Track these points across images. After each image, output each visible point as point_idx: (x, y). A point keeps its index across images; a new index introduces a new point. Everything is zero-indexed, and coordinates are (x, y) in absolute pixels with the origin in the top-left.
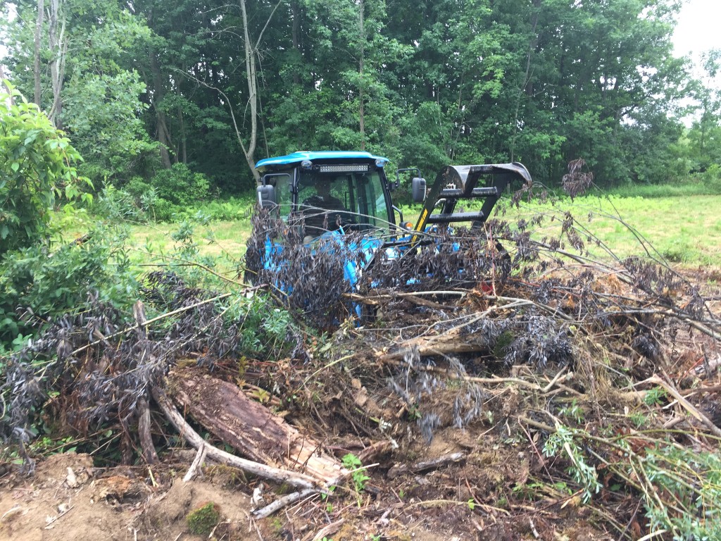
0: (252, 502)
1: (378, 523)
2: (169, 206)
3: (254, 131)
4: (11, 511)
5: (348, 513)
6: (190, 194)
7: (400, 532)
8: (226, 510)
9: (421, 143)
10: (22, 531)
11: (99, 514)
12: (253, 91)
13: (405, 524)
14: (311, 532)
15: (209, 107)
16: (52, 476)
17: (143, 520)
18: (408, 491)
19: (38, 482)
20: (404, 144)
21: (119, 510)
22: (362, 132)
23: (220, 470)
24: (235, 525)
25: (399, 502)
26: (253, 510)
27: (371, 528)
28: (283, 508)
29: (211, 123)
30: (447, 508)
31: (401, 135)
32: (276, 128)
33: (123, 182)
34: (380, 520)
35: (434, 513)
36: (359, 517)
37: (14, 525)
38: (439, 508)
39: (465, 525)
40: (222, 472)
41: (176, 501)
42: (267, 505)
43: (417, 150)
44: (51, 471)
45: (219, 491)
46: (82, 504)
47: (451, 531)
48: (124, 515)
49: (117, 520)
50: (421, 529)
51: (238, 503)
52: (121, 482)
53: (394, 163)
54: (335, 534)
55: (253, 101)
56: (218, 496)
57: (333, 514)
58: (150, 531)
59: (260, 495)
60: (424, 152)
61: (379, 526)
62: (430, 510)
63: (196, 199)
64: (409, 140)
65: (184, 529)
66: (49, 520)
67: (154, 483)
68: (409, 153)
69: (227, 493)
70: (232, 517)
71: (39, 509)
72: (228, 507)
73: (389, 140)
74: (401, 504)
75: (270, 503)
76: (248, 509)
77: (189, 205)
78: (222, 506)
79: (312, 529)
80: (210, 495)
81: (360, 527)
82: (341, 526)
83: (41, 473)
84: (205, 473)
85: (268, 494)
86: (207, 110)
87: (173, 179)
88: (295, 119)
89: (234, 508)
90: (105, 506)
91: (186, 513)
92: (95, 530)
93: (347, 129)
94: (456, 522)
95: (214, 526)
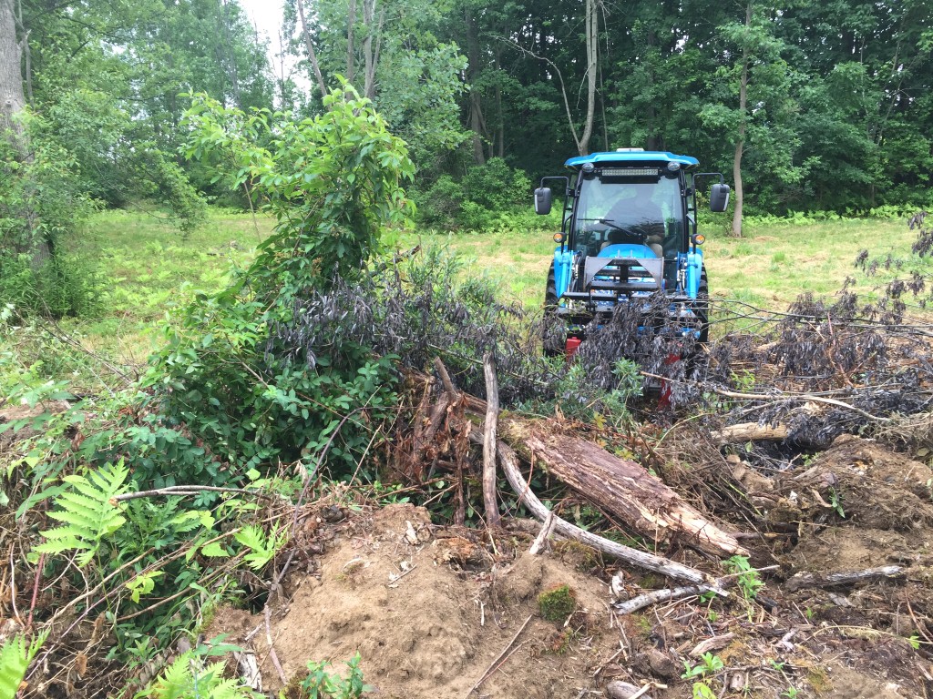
0: (611, 592)
1: (778, 645)
2: (482, 210)
3: (590, 113)
4: (353, 562)
5: (737, 627)
6: (507, 195)
7: (810, 662)
8: (581, 597)
9: (831, 123)
10: (366, 586)
11: (444, 579)
12: (592, 59)
13: (815, 653)
14: (688, 642)
15: (533, 83)
16: (390, 528)
17: (490, 594)
18: (819, 611)
19: (377, 533)
20: (804, 124)
21: (462, 577)
22: (743, 110)
23: (572, 547)
24: (593, 617)
25: (805, 623)
26: (613, 602)
27: (769, 651)
28: (651, 605)
29: (535, 103)
30: (879, 641)
31: (801, 113)
32: (619, 108)
33: (429, 182)
34: (780, 642)
35: (858, 646)
36: (752, 634)
37: (358, 578)
38: (865, 640)
39: (906, 669)
40: (575, 550)
41: (525, 577)
42: (630, 599)
43: (823, 133)
44: (389, 522)
45: (572, 573)
46: (425, 565)
47: (885, 674)
48: (469, 584)
49: (463, 590)
50: (841, 663)
51: (595, 591)
52: (463, 546)
53: (787, 152)
54: (720, 650)
55: (591, 73)
56: (571, 578)
57: (718, 624)
58: (497, 607)
59: (621, 585)
60: (834, 134)
61: (780, 650)
62: (852, 641)
63: (513, 203)
64: (811, 120)
65: (535, 611)
66: (392, 577)
67: (496, 551)
68: (810, 137)
69: (582, 576)
70: (588, 606)
71: (381, 564)
72: (583, 593)
73: (782, 119)
74: (809, 626)
75: (634, 597)
76: (607, 600)
77: (505, 210)
78: (578, 591)
79: (690, 638)
80: (562, 576)
81: (754, 647)
82: (729, 641)
83: (379, 523)
84: (554, 548)
85: (630, 585)
86: (532, 87)
87: (488, 178)
88: (647, 95)
89: (591, 596)
90: (449, 572)
91: (536, 593)
92: (443, 598)
93: (721, 106)
94: (892, 663)
95: (569, 614)
